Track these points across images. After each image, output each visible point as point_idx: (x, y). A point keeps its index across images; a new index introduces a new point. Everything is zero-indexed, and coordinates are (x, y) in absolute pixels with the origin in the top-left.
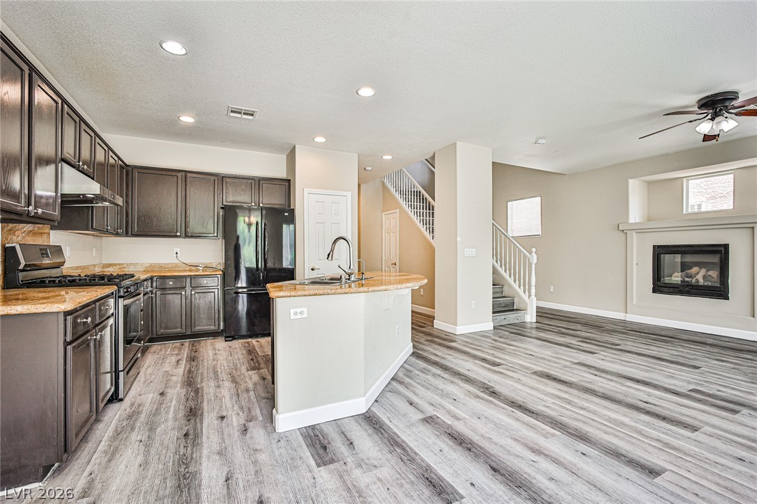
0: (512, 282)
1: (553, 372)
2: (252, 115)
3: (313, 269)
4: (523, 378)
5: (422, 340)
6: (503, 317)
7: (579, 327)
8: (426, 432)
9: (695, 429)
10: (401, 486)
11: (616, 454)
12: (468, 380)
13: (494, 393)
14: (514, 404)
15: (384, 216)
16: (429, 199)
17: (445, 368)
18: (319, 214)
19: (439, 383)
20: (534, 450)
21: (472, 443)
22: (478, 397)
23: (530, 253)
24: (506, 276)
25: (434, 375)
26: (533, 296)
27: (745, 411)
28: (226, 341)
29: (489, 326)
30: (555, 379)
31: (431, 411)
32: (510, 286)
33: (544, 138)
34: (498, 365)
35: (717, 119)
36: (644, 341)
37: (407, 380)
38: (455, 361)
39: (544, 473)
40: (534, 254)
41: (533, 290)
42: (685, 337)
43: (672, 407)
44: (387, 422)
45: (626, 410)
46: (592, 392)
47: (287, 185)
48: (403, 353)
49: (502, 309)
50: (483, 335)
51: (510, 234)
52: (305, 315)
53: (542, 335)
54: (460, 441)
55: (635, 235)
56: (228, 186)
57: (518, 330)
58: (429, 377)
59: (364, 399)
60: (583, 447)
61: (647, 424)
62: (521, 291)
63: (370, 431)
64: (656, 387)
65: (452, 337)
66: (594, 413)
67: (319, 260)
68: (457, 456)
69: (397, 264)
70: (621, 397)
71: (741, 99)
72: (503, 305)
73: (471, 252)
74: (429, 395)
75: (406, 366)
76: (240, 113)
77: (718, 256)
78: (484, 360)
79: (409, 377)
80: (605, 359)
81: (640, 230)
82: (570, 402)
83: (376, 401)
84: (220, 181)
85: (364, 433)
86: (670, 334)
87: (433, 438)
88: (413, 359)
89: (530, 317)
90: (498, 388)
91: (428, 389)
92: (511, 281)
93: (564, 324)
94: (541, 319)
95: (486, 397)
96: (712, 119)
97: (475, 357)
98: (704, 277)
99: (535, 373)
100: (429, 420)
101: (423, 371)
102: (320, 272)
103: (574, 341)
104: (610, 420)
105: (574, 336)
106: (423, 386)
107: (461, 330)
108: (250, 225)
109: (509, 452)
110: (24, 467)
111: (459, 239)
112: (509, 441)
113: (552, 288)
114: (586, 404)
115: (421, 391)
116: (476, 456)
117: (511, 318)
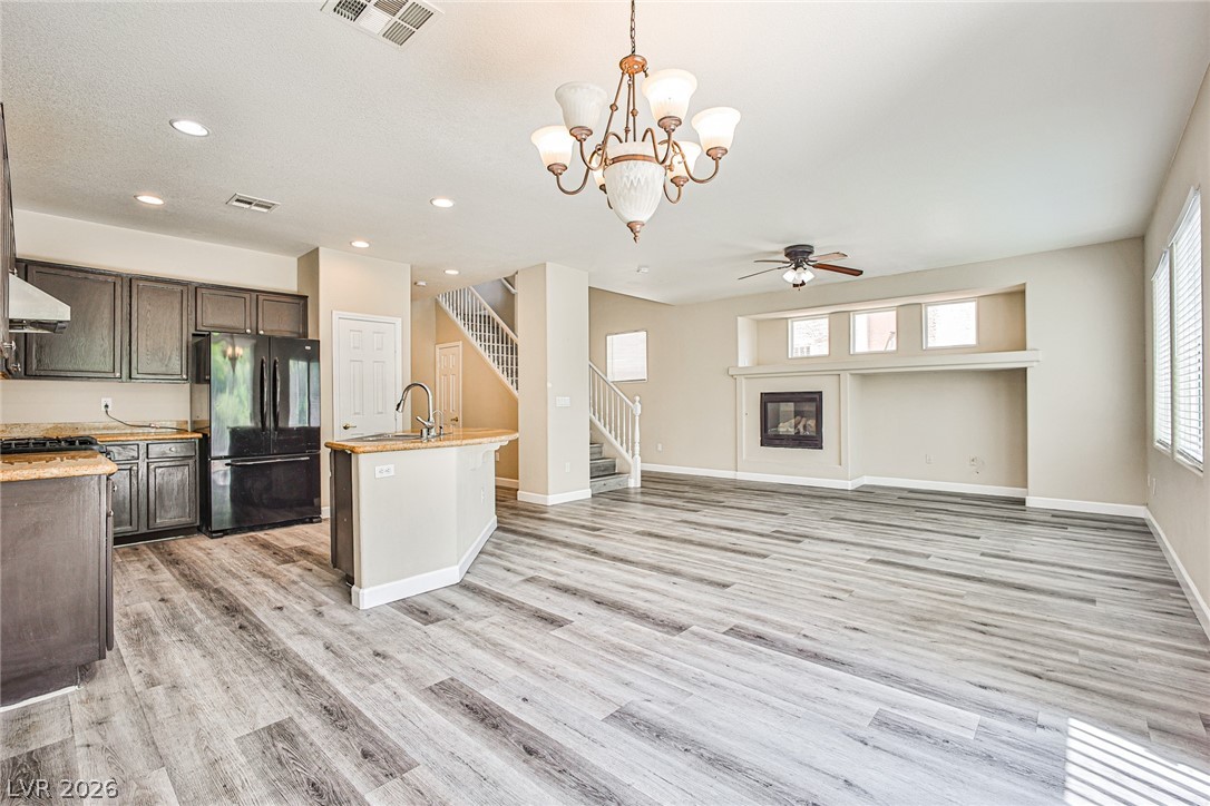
0: (613, 439)
1: (654, 531)
2: (269, 208)
3: (345, 428)
4: (624, 538)
5: (505, 514)
6: (603, 483)
7: (687, 488)
8: (531, 589)
9: (765, 556)
10: (515, 624)
11: (701, 580)
12: (566, 545)
13: (595, 553)
14: (615, 559)
15: (438, 350)
16: (507, 329)
17: (541, 538)
18: (355, 348)
19: (537, 551)
20: (632, 587)
21: (576, 590)
22: (579, 557)
23: (634, 402)
24: (606, 431)
25: (528, 545)
26: (637, 456)
27: (807, 540)
28: (212, 538)
29: (587, 494)
30: (657, 536)
31: (531, 573)
32: (611, 444)
33: (646, 267)
34: (599, 529)
35: (798, 269)
36: (747, 496)
37: (498, 552)
38: (551, 530)
39: (640, 599)
40: (637, 403)
41: (637, 448)
42: (786, 490)
43: (755, 545)
44: (487, 586)
45: (716, 551)
46: (691, 542)
47: (301, 304)
48: (487, 527)
49: (601, 474)
50: (580, 503)
51: (610, 378)
52: (393, 474)
53: (647, 499)
54: (565, 590)
55: (744, 381)
56: (206, 301)
57: (621, 496)
58: (524, 547)
59: (457, 567)
60: (675, 579)
61: (731, 559)
62: (623, 450)
63: (471, 595)
64: (746, 532)
65: (543, 509)
66: (688, 556)
67: (355, 414)
68: (565, 600)
69: (460, 419)
70: (713, 543)
71: (816, 253)
72: (603, 468)
73: (564, 401)
74: (527, 561)
75: (492, 539)
76: (250, 203)
77: (814, 404)
78: (583, 527)
79: (499, 549)
80: (708, 516)
81: (749, 377)
82: (667, 552)
83: (468, 572)
84: (193, 292)
85: (466, 598)
86: (774, 489)
87: (538, 591)
88: (501, 534)
89: (634, 482)
90: (598, 548)
91: (523, 556)
92: (611, 437)
93: (672, 487)
94: (646, 484)
95: (588, 556)
96: (795, 269)
97: (572, 525)
98: (805, 427)
99: (638, 533)
100: (530, 580)
101: (515, 542)
102: (356, 431)
103: (679, 503)
104: (701, 559)
105: (680, 498)
106: (518, 555)
107: (553, 499)
108: (233, 359)
109: (611, 591)
110: (57, 667)
111: (549, 385)
112: (611, 585)
113: (660, 446)
114: (682, 551)
115: (518, 559)
116: (582, 597)
117: (612, 483)
